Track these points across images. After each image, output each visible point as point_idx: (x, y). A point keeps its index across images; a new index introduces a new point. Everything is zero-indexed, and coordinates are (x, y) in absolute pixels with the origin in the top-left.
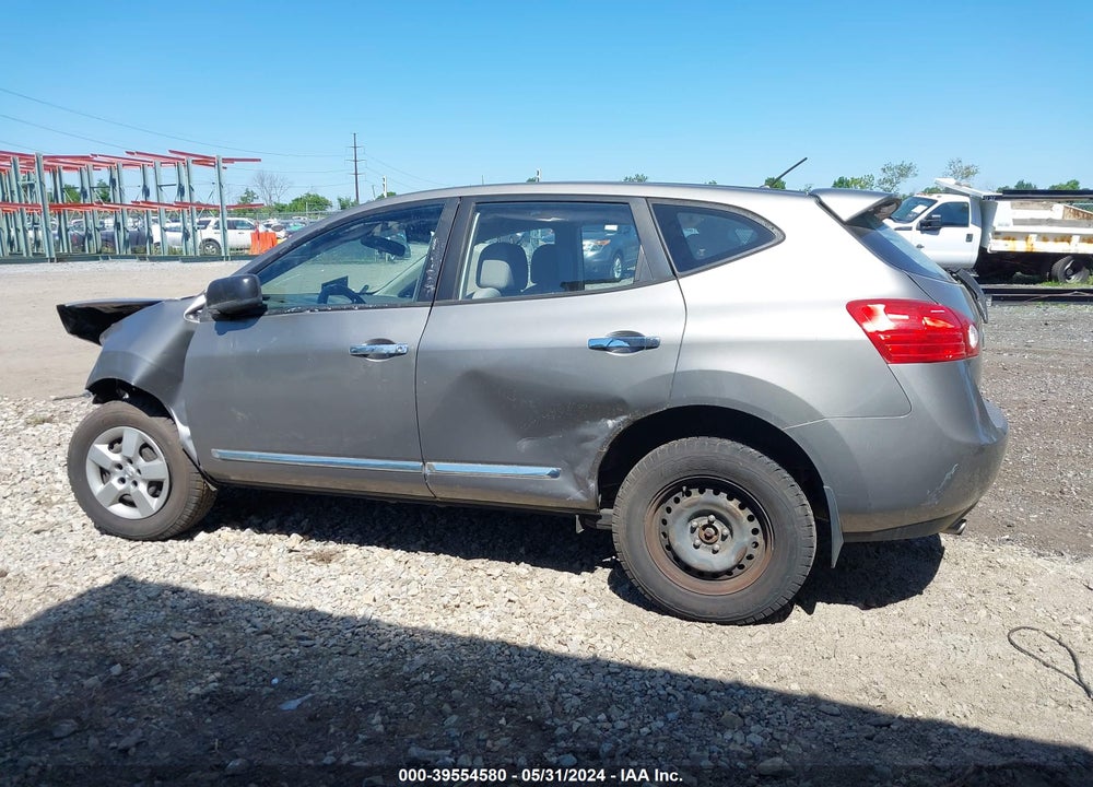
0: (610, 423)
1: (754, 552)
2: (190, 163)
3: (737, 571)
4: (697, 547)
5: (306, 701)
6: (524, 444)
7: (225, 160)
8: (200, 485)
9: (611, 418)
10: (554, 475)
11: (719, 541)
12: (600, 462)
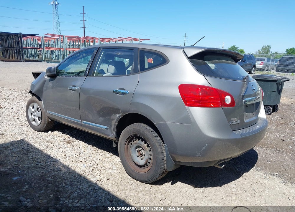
0: (118, 115)
1: (150, 161)
2: (133, 40)
3: (146, 166)
4: (138, 157)
5: (19, 178)
6: (101, 119)
7: (141, 40)
8: (47, 119)
9: (118, 114)
10: (107, 129)
11: (143, 156)
12: (116, 127)
